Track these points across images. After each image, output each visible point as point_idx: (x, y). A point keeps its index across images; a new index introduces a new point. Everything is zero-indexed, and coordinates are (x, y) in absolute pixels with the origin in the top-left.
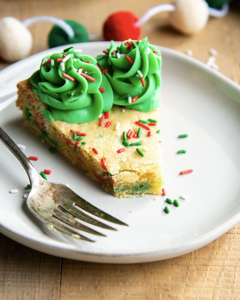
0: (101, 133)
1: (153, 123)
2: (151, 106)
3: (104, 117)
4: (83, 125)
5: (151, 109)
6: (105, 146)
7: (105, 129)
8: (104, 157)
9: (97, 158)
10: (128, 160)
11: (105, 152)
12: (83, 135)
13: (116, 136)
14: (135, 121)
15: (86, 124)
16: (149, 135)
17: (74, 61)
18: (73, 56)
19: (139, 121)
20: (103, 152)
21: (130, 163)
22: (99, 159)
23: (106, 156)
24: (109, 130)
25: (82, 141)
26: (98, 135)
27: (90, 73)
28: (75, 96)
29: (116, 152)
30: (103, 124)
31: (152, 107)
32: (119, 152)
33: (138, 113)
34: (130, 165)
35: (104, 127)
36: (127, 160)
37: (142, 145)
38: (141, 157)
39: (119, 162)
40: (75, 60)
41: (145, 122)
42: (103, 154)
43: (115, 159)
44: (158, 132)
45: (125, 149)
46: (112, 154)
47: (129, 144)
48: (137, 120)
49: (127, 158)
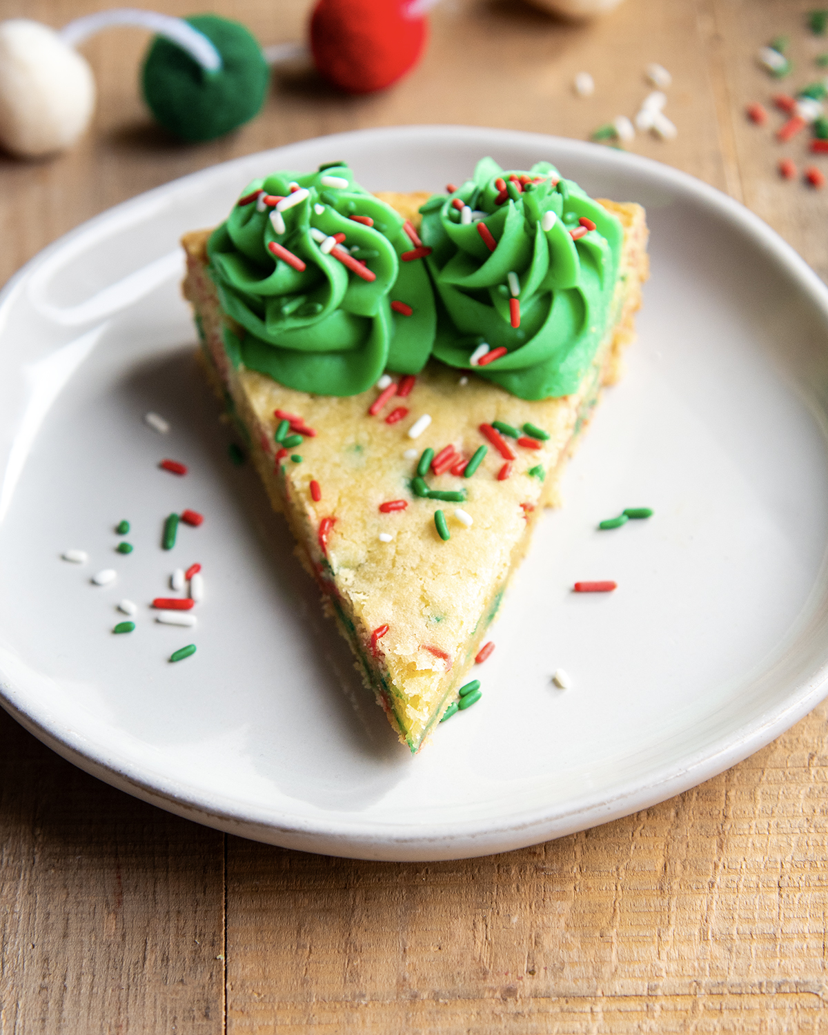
0: (364, 436)
1: (532, 439)
2: (546, 386)
3: (394, 389)
4: (323, 401)
5: (543, 393)
6: (352, 482)
7: (382, 427)
8: (336, 515)
9: (314, 514)
10: (398, 540)
11: (343, 500)
12: (307, 433)
13: (402, 458)
14: (481, 422)
15: (334, 401)
16: (501, 475)
17: (313, 213)
18: (316, 195)
19: (494, 426)
20: (339, 499)
21: (397, 552)
22: (318, 517)
23: (342, 515)
24: (390, 432)
25: (297, 451)
26: (351, 440)
27: (365, 254)
28: (296, 314)
29: (375, 509)
30: (382, 413)
31: (549, 390)
32: (385, 508)
33: (502, 398)
34: (395, 557)
35: (380, 421)
36: (395, 540)
37: (464, 503)
38: (436, 540)
39: (370, 541)
40: (320, 209)
41: (507, 432)
42: (336, 505)
43: (364, 527)
44: (533, 472)
45: (406, 504)
46: (362, 512)
47: (426, 491)
48: (490, 420)
49: (399, 533)
